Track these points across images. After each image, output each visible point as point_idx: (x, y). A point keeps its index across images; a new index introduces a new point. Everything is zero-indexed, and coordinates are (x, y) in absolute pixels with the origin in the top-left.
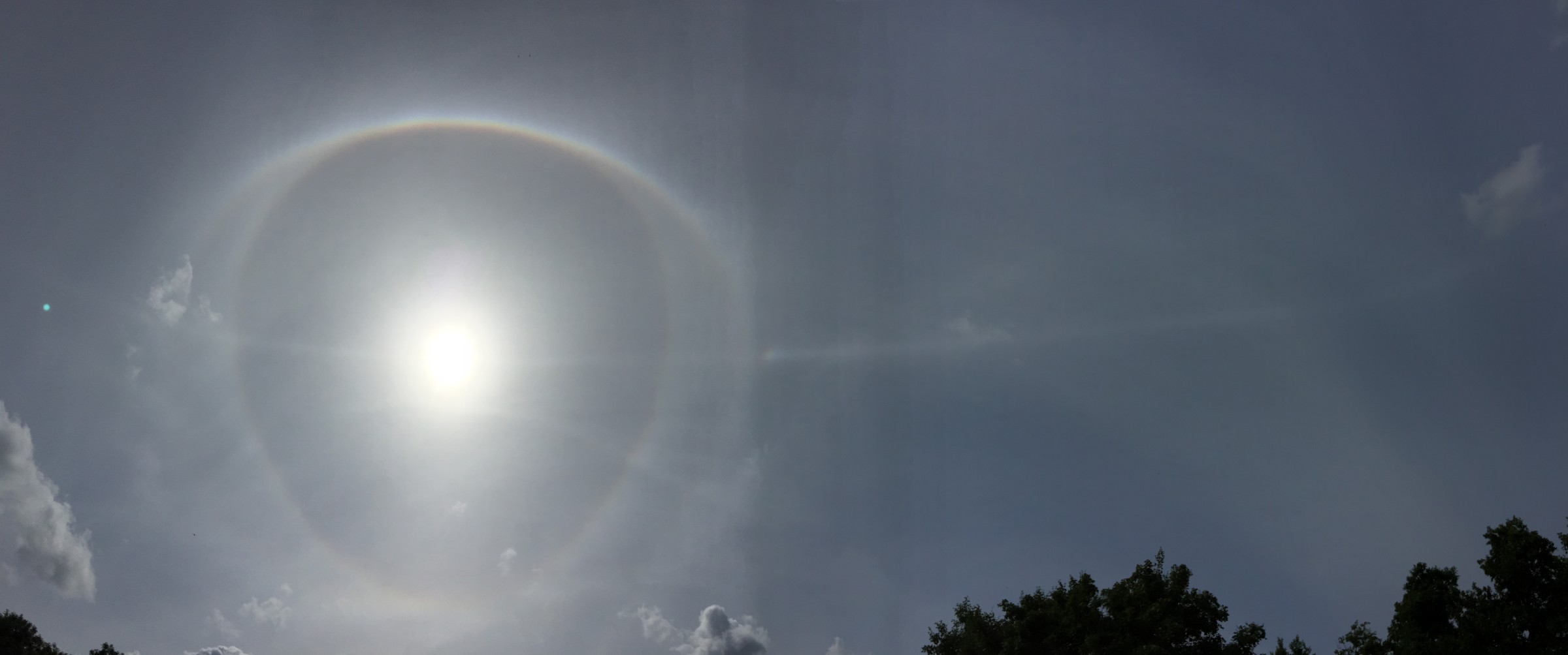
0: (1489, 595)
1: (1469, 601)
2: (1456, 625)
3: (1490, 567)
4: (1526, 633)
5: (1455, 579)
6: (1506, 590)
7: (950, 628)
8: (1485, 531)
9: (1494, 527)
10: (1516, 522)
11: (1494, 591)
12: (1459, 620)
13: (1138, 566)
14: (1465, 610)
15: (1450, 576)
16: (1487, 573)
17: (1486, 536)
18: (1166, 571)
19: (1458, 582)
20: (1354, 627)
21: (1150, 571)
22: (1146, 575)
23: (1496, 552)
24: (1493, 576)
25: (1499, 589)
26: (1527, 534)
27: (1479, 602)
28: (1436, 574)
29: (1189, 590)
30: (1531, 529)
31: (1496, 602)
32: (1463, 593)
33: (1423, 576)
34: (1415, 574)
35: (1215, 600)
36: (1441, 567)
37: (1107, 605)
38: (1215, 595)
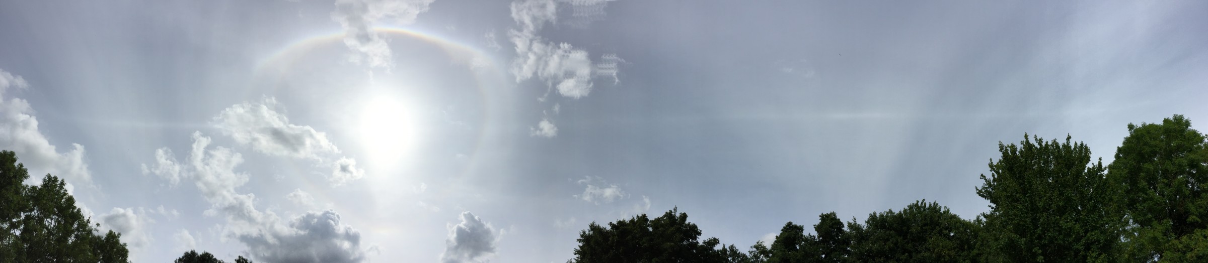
0: (814, 239)
1: (806, 240)
2: (798, 248)
3: (818, 228)
4: (823, 256)
5: (802, 230)
6: (821, 238)
7: (587, 233)
8: (820, 214)
9: (824, 214)
10: (834, 214)
11: (816, 238)
12: (800, 246)
13: (666, 212)
14: (803, 243)
15: (801, 229)
16: (816, 230)
17: (820, 216)
18: (678, 215)
19: (803, 232)
20: (758, 243)
21: (671, 214)
22: (670, 216)
23: (822, 223)
24: (818, 232)
25: (819, 237)
26: (836, 219)
27: (810, 241)
28: (796, 227)
29: (687, 223)
30: (838, 218)
31: (816, 242)
32: (804, 236)
33: (790, 227)
34: (787, 226)
35: (697, 227)
36: (798, 225)
37: (651, 227)
38: (697, 225)
